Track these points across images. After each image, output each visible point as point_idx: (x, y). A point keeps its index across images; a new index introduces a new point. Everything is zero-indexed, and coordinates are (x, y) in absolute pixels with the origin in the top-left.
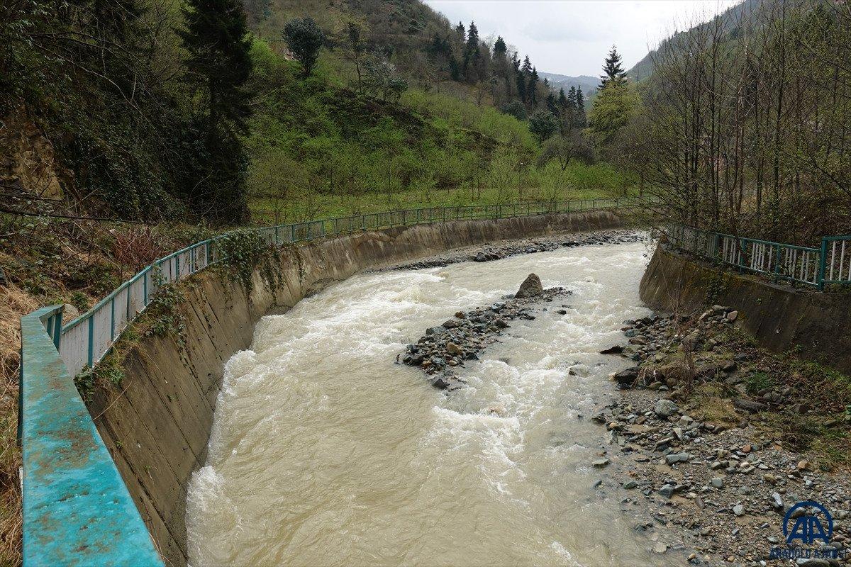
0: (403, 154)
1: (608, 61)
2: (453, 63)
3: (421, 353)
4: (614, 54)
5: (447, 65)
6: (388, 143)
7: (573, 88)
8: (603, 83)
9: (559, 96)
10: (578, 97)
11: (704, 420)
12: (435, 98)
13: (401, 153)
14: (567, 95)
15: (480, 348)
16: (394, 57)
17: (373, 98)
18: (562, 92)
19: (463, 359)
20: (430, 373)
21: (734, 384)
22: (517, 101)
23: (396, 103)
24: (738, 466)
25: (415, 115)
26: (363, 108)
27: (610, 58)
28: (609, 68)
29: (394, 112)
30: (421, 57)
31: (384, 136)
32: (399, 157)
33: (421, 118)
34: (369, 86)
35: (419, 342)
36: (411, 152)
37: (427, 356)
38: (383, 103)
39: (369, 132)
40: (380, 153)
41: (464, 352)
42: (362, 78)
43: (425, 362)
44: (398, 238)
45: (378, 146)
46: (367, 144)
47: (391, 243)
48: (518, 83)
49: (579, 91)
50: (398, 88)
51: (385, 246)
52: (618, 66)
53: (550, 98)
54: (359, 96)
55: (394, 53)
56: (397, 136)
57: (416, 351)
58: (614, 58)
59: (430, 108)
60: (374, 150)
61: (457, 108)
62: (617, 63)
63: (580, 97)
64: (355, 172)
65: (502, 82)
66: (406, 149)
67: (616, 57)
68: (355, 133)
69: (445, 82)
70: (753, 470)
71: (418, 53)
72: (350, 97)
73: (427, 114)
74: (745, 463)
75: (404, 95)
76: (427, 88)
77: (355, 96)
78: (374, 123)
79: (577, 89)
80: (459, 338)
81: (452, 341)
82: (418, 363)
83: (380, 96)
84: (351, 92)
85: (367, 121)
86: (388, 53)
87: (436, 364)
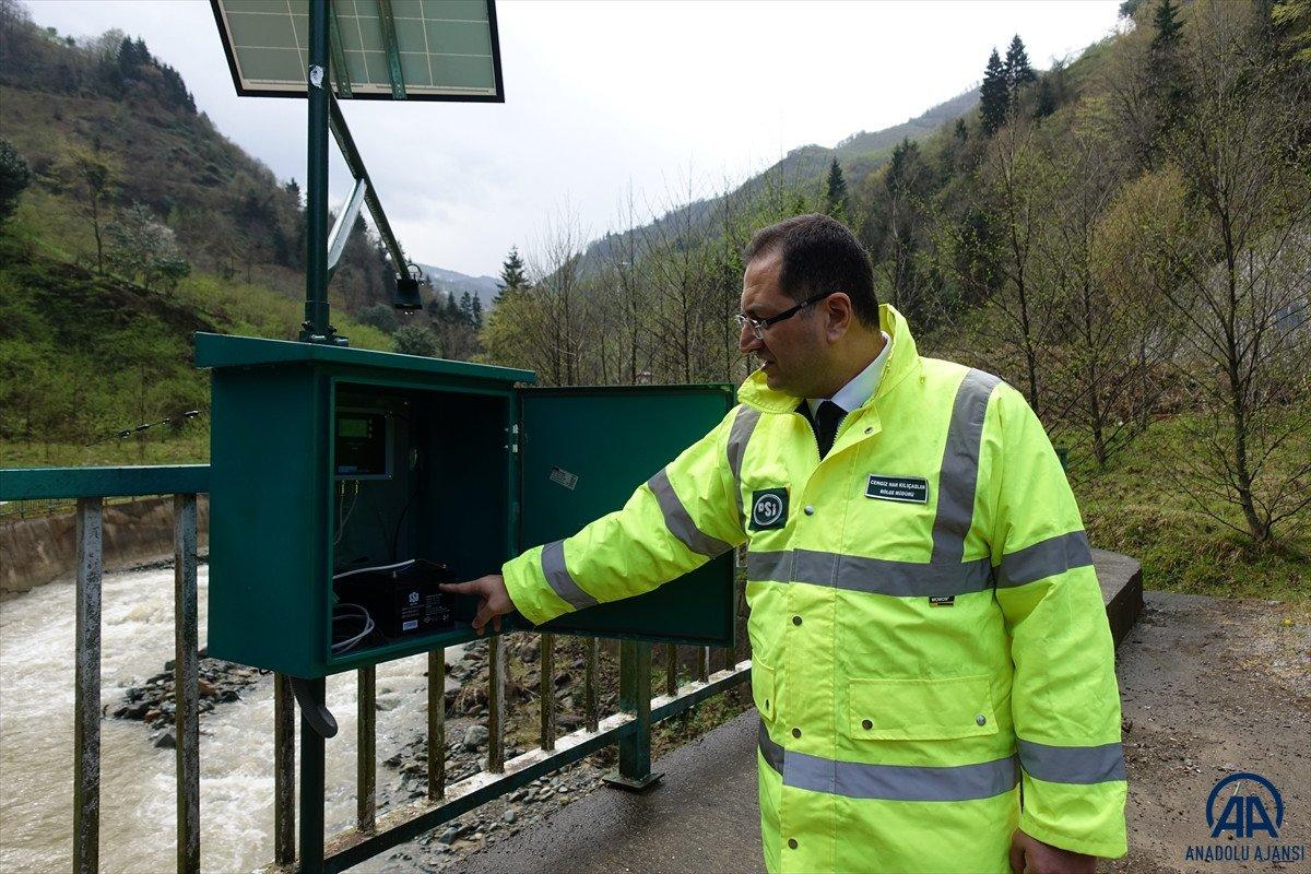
0: (177, 378)
1: (508, 266)
2: (279, 238)
3: (147, 698)
4: (514, 258)
5: (268, 240)
6: (148, 360)
7: (467, 294)
8: (500, 293)
9: (446, 304)
10: (474, 308)
11: (517, 745)
12: (241, 291)
13: (170, 375)
14: (458, 302)
15: (248, 683)
16: (174, 216)
17: (126, 284)
18: (451, 298)
19: (217, 702)
20: (157, 727)
21: (562, 698)
22: (383, 306)
23: (169, 295)
24: (537, 793)
25: (202, 316)
26: (105, 299)
27: (509, 262)
28: (509, 275)
29: (162, 309)
30: (223, 221)
31: (141, 346)
32: (169, 382)
33: (213, 322)
34: (118, 263)
35: (149, 682)
36: (191, 374)
37: (156, 703)
38: (144, 293)
39: (112, 339)
40: (133, 375)
41: (218, 691)
42: (104, 250)
43: (150, 713)
44: (145, 519)
45: (129, 361)
46: (107, 357)
47: (132, 526)
48: (384, 279)
49: (476, 299)
50: (174, 271)
51: (119, 531)
52: (520, 273)
53: (434, 305)
54: (97, 279)
55: (174, 210)
56: (166, 347)
57: (139, 697)
58: (515, 263)
59: (228, 307)
60: (120, 369)
61: (276, 311)
62: (519, 270)
63: (477, 307)
64: (79, 404)
65: (359, 275)
66: (182, 370)
67: (518, 262)
68: (88, 338)
69: (265, 266)
70: (553, 794)
71: (217, 215)
72: (79, 278)
73: (224, 318)
74: (546, 788)
75: (184, 284)
76: (228, 274)
77: (89, 278)
78: (124, 324)
79: (472, 296)
80: (215, 671)
81: (202, 676)
82: (138, 715)
83: (139, 282)
84: (82, 270)
85: (111, 320)
86: (161, 210)
87: (168, 713)
